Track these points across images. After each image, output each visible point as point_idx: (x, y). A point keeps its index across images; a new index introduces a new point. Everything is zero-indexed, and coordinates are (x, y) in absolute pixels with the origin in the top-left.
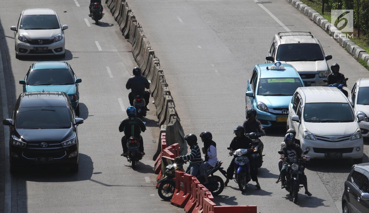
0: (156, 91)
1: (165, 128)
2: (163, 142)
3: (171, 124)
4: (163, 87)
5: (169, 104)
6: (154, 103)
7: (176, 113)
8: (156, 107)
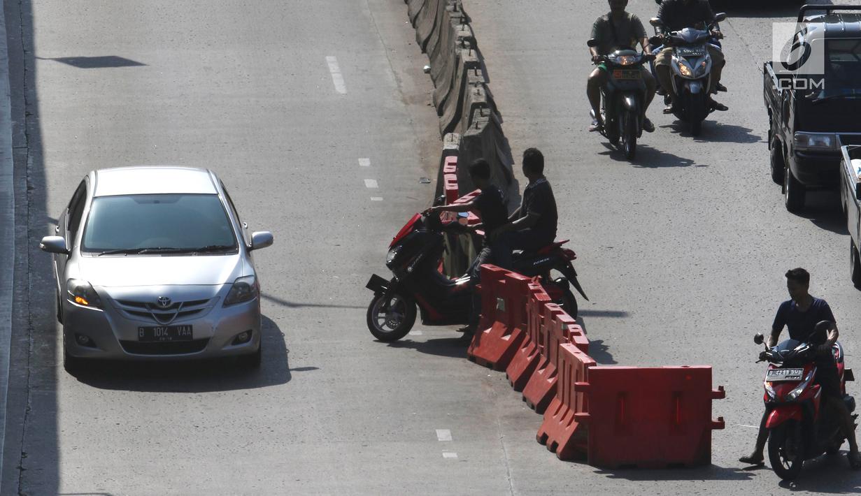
0: (435, 38)
1: (457, 141)
2: (450, 182)
3: (472, 132)
4: (453, 26)
5: (471, 73)
6: (428, 71)
7: (490, 98)
8: (434, 81)
